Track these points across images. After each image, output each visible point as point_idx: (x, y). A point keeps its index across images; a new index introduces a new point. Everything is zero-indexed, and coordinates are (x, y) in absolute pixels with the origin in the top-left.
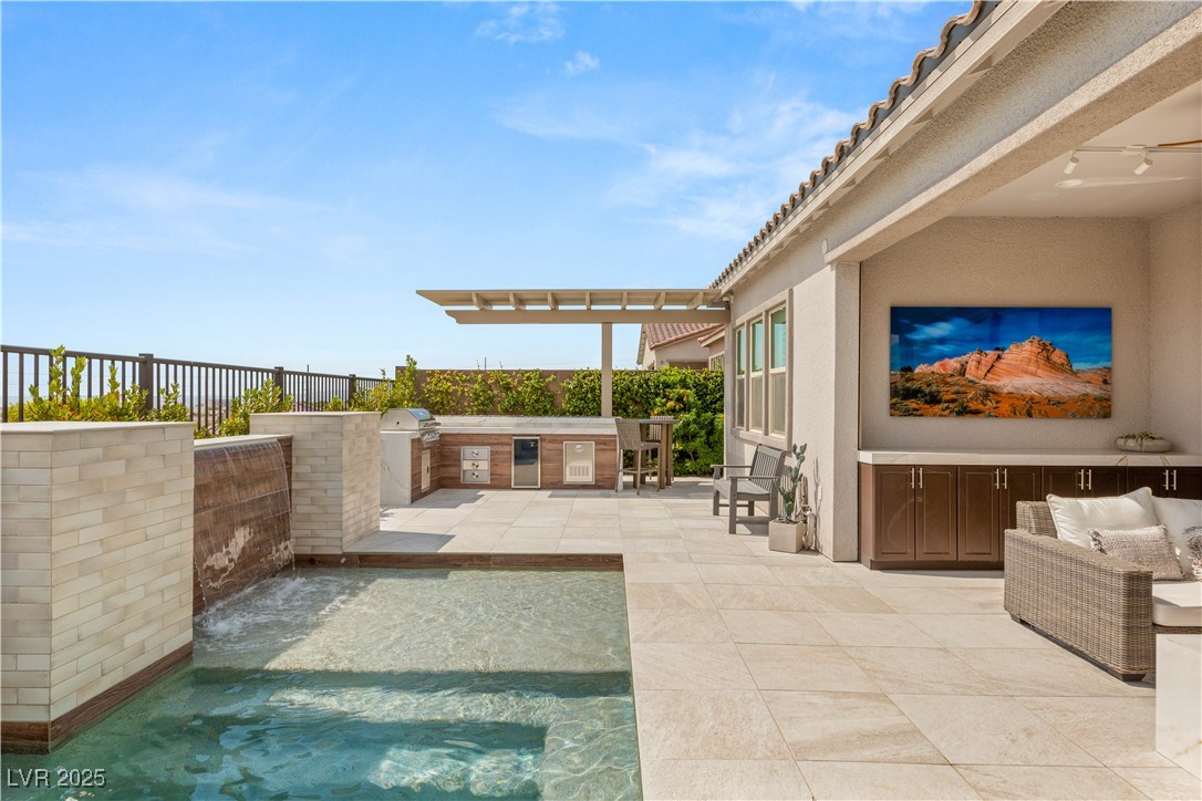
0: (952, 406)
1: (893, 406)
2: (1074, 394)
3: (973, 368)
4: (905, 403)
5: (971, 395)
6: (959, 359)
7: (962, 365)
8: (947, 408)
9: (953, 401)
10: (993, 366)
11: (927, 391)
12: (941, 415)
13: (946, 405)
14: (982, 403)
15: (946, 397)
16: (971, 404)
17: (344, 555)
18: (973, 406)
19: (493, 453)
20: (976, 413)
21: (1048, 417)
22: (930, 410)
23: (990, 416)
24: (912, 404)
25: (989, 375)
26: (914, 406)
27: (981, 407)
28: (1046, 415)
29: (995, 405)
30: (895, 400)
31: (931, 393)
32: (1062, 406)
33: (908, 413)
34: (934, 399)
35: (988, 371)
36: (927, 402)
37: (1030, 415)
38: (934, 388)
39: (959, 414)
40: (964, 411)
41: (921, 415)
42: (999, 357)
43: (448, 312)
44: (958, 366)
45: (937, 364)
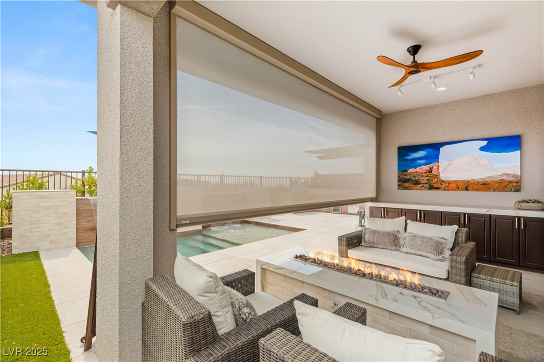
0: (425, 185)
1: (399, 185)
2: (494, 179)
3: (436, 169)
4: (404, 184)
5: (435, 181)
6: (429, 166)
8: (423, 186)
9: (426, 183)
10: (446, 168)
11: (414, 179)
12: (420, 189)
13: (423, 185)
14: (441, 184)
15: (423, 182)
16: (434, 185)
17: (254, 222)
18: (435, 185)
20: (437, 188)
21: (478, 191)
22: (415, 187)
23: (445, 190)
24: (407, 185)
25: (444, 172)
26: (408, 185)
27: (440, 186)
28: (477, 190)
29: (447, 185)
30: (399, 183)
31: (415, 180)
32: (487, 186)
33: (406, 188)
34: (417, 183)
35: (444, 170)
36: (413, 184)
37: (467, 189)
38: (417, 178)
39: (429, 189)
40: (432, 188)
41: (411, 189)
42: (450, 164)
43: (317, 157)
44: (429, 169)
45: (418, 168)
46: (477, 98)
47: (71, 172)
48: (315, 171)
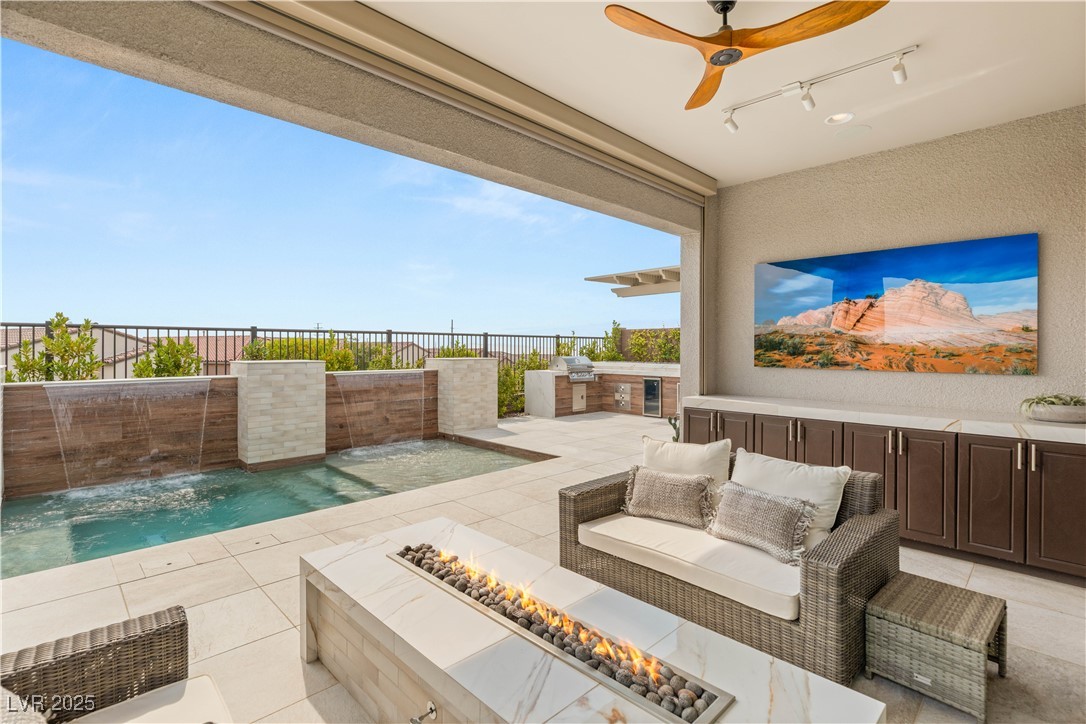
0: (815, 357)
1: (757, 357)
2: (975, 344)
3: (840, 318)
4: (768, 354)
5: (837, 347)
6: (824, 309)
7: (827, 316)
8: (810, 360)
9: (818, 352)
10: (863, 315)
11: (790, 342)
12: (804, 367)
13: (809, 356)
14: (851, 355)
15: (811, 349)
16: (836, 356)
17: (455, 436)
18: (840, 358)
19: (632, 389)
20: (844, 365)
21: (936, 371)
22: (793, 361)
23: (859, 369)
24: (775, 355)
25: (859, 325)
26: (777, 357)
27: (849, 359)
28: (934, 369)
29: (865, 357)
30: (758, 352)
31: (795, 346)
32: (957, 359)
33: (772, 364)
34: (796, 351)
35: (858, 321)
36: (790, 354)
37: (910, 368)
38: (797, 340)
39: (823, 366)
40: (831, 363)
41: (784, 366)
42: (871, 305)
43: (613, 290)
44: (823, 317)
45: (800, 316)
46: (936, 142)
47: (137, 328)
48: (614, 323)
